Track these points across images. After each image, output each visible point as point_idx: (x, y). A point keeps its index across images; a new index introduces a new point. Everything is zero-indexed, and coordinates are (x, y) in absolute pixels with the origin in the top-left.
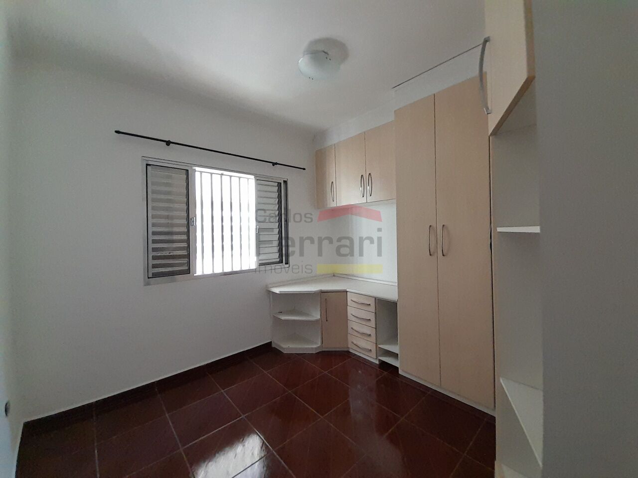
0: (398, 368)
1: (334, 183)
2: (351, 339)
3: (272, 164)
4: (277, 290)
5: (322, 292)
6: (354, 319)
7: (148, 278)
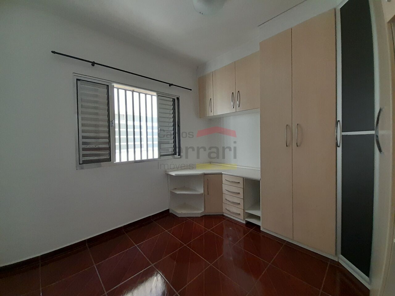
0: (260, 226)
1: (212, 99)
2: (224, 206)
3: (169, 85)
4: (173, 173)
5: (205, 174)
6: (226, 192)
7: (80, 164)
